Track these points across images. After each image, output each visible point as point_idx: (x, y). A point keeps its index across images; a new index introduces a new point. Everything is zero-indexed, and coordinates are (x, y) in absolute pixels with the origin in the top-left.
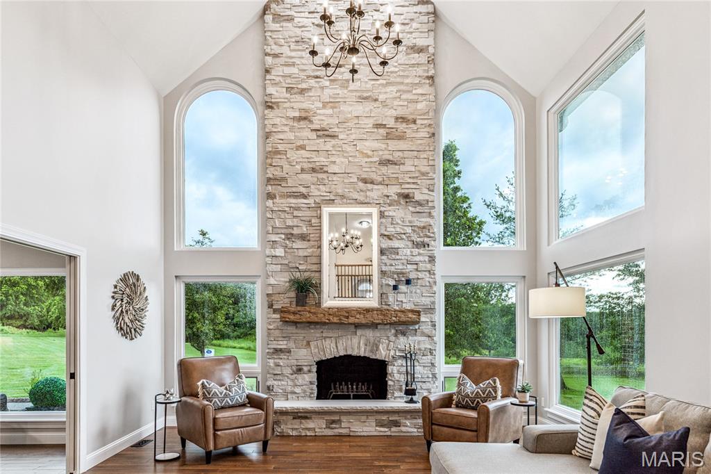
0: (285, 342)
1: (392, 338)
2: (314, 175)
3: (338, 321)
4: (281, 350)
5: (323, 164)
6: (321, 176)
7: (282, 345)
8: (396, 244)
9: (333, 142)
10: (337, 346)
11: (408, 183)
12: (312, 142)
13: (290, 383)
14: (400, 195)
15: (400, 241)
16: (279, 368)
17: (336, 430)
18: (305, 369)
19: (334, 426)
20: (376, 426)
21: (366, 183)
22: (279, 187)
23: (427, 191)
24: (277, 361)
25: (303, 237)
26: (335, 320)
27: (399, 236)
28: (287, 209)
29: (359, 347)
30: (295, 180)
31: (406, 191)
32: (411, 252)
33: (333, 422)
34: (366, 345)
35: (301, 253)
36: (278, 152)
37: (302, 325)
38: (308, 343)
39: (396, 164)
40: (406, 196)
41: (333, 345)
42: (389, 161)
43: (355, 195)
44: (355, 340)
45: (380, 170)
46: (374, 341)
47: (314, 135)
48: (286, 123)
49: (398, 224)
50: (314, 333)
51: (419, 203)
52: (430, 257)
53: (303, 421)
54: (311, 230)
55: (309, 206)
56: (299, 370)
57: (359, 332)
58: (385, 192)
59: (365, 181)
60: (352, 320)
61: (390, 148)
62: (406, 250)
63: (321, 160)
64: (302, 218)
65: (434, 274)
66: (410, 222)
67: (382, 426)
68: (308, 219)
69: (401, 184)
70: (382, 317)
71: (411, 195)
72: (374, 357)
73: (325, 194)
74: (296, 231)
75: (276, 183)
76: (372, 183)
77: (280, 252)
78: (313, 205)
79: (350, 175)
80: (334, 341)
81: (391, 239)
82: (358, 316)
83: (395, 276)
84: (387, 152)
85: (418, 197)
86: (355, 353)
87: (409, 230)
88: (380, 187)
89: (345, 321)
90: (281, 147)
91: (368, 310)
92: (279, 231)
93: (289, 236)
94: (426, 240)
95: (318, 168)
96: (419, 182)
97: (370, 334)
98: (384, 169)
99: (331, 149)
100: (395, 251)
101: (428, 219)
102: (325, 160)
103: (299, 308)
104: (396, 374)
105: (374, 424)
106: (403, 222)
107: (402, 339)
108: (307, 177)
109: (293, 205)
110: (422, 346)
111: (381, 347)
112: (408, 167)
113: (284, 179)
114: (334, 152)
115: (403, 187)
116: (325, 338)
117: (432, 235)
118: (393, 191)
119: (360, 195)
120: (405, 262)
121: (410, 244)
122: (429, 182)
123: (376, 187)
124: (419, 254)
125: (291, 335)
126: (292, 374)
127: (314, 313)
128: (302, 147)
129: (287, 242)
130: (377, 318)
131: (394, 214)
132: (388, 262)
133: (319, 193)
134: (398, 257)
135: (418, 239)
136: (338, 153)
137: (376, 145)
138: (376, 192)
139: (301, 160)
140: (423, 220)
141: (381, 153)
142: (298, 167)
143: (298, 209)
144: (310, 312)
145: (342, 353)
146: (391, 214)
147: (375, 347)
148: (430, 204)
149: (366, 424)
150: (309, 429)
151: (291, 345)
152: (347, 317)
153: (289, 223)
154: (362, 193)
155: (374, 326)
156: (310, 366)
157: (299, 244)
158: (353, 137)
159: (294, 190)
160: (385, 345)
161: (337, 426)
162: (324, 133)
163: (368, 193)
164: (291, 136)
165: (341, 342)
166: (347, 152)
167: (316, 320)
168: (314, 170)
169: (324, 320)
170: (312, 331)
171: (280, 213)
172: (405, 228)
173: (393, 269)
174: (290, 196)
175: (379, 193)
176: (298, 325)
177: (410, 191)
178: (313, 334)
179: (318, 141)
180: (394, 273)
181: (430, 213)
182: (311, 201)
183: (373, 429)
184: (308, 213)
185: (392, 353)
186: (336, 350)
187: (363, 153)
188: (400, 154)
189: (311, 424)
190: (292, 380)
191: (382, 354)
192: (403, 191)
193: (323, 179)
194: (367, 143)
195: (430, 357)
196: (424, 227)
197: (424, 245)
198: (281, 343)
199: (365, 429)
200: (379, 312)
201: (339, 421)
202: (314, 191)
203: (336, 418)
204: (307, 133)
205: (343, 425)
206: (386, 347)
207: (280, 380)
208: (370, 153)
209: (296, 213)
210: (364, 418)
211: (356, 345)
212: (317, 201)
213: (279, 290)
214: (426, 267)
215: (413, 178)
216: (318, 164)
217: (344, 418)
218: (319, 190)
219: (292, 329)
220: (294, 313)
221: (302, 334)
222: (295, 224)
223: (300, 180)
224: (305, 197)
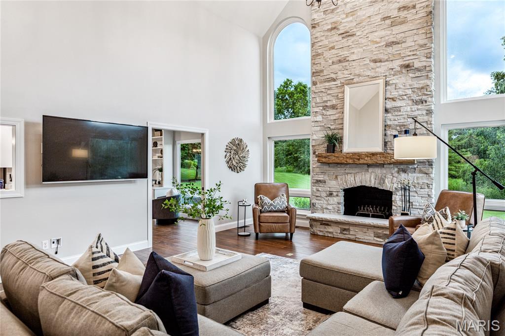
0: (322, 176)
1: (396, 175)
2: (340, 64)
3: (352, 162)
4: (320, 181)
5: (346, 56)
6: (344, 64)
7: (321, 177)
8: (398, 103)
9: (353, 39)
10: (355, 180)
11: (409, 56)
12: (339, 43)
13: (325, 202)
14: (402, 66)
15: (402, 101)
16: (319, 192)
17: (347, 236)
18: (335, 194)
19: (345, 232)
20: (374, 237)
21: (376, 62)
22: (319, 77)
23: (425, 59)
24: (317, 188)
25: (333, 107)
26: (350, 161)
27: (401, 98)
28: (324, 90)
29: (370, 181)
30: (328, 70)
31: (407, 62)
32: (411, 108)
33: (345, 230)
34: (376, 179)
35: (333, 118)
36: (318, 55)
37: (333, 165)
38: (336, 177)
39: (398, 43)
40: (407, 66)
41: (352, 179)
42: (393, 42)
43: (369, 73)
44: (368, 176)
45: (386, 51)
46: (382, 176)
47: (340, 38)
48: (323, 34)
49: (400, 88)
50: (340, 170)
51: (418, 70)
52: (427, 110)
53: (326, 227)
54: (338, 102)
55: (337, 86)
56: (331, 194)
57: (370, 170)
58: (391, 66)
59: (375, 61)
60: (361, 161)
61: (394, 33)
62: (407, 108)
63: (345, 53)
64: (333, 95)
65: (431, 124)
66: (410, 85)
67: (378, 237)
68: (336, 94)
69: (403, 58)
70: (383, 159)
71: (411, 65)
72: (381, 188)
73: (347, 76)
74: (329, 104)
75: (317, 75)
76: (380, 61)
77: (319, 118)
78: (340, 85)
79: (364, 59)
80: (353, 176)
81: (395, 101)
82: (366, 159)
83: (398, 128)
84: (392, 36)
85: (417, 64)
86: (367, 185)
87: (409, 92)
88: (386, 63)
90: (320, 51)
91: (373, 154)
92: (319, 105)
93: (325, 108)
94: (424, 97)
95: (342, 59)
96: (418, 53)
97: (378, 171)
98: (389, 50)
99: (351, 44)
100: (398, 109)
101: (426, 81)
102: (347, 53)
103: (328, 154)
104: (398, 201)
105: (373, 235)
106: (404, 86)
107: (403, 176)
108: (336, 67)
109: (327, 87)
110: (421, 181)
111: (386, 181)
112: (409, 43)
113: (322, 71)
114: (353, 46)
115: (404, 59)
116: (347, 174)
117: (429, 93)
118: (396, 64)
119: (371, 73)
120: (406, 116)
121: (410, 102)
122: (427, 51)
123: (383, 64)
124: (418, 109)
125: (325, 171)
126: (326, 197)
127: (337, 157)
128: (333, 48)
129: (324, 111)
130: (380, 160)
131: (398, 81)
132: (392, 118)
133: (343, 76)
134: (401, 113)
135: (417, 98)
136: (356, 46)
137: (383, 33)
138: (383, 68)
139: (332, 56)
140: (421, 82)
141: (387, 38)
142: (330, 61)
143: (329, 89)
144: (335, 156)
145: (359, 184)
146: (394, 82)
147: (383, 181)
148: (428, 69)
149: (367, 234)
150: (330, 233)
151: (326, 178)
152: (359, 160)
153: (325, 99)
154: (373, 70)
155: (382, 165)
156: (338, 192)
157: (331, 112)
158: (366, 32)
159: (328, 77)
160: (390, 180)
161: (347, 233)
162: (347, 35)
163: (377, 70)
164: (326, 42)
165: (358, 176)
166: (362, 44)
167: (339, 161)
168: (340, 61)
169: (343, 162)
171: (319, 93)
172: (406, 91)
173: (396, 123)
174: (326, 81)
175: (386, 68)
176: (330, 165)
177: (411, 61)
179: (343, 41)
180: (397, 126)
181: (427, 75)
182: (338, 82)
183: (372, 238)
184: (336, 91)
185: (395, 185)
186: (354, 182)
187: (373, 41)
188: (403, 35)
189: (330, 229)
190: (327, 201)
191: (388, 186)
192: (404, 63)
193: (346, 66)
194: (376, 34)
195: (427, 190)
196: (422, 88)
197: (422, 102)
198: (320, 176)
199: (366, 237)
200: (381, 156)
201: (348, 230)
202: (340, 75)
203: (347, 227)
204: (337, 38)
205: (351, 233)
206: (390, 181)
207: (319, 200)
208: (378, 40)
209: (329, 92)
210: (365, 230)
211: (368, 179)
212: (342, 81)
213: (318, 143)
214: (423, 119)
215: (413, 51)
216: (342, 56)
217: (351, 228)
218: (343, 74)
219: (326, 167)
220: (325, 157)
221: (332, 171)
222: (328, 99)
223: (332, 70)
224: (334, 80)
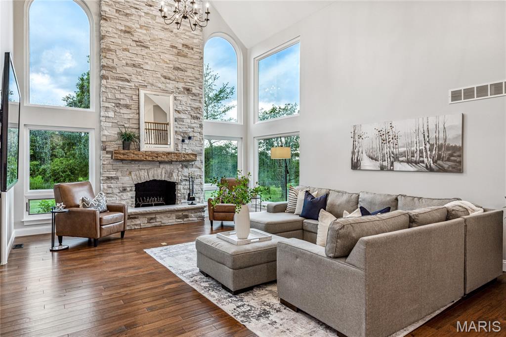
0: (115, 173)
1: (180, 169)
2: (134, 68)
3: (151, 159)
4: (112, 178)
5: (140, 63)
6: (139, 70)
7: (113, 174)
8: (182, 116)
9: (147, 50)
10: (148, 174)
11: (189, 83)
12: (133, 48)
13: (118, 198)
14: (184, 88)
15: (185, 115)
16: (111, 189)
17: (153, 224)
18: (128, 189)
19: (152, 221)
20: (176, 219)
21: (166, 79)
22: (111, 72)
23: (199, 89)
24: (110, 184)
25: (127, 106)
26: (150, 159)
27: (184, 112)
28: (116, 87)
29: (161, 175)
30: (122, 70)
31: (188, 87)
32: (191, 121)
33: (152, 219)
34: (166, 174)
35: (126, 116)
36: (110, 50)
37: (126, 162)
38: (130, 173)
39: (182, 71)
40: (188, 90)
41: (146, 174)
42: (179, 68)
43: (160, 85)
44: (159, 171)
45: (174, 72)
46: (170, 171)
47: (134, 44)
48: (116, 32)
49: (183, 105)
50: (134, 166)
51: (194, 95)
52: (200, 125)
53: (133, 220)
54: (131, 103)
55: (131, 87)
56: (124, 190)
57: (162, 166)
58: (177, 86)
59: (165, 78)
60: (159, 159)
61: (179, 61)
62: (188, 120)
63: (139, 60)
64: (126, 95)
65: (202, 134)
66: (190, 104)
67: (179, 219)
68: (130, 95)
69: (185, 82)
70: (176, 157)
71: (190, 89)
72: (170, 180)
73: (141, 81)
74: (122, 102)
75: (109, 69)
76: (169, 79)
77: (111, 114)
78: (134, 87)
79: (157, 72)
80: (146, 171)
81: (180, 113)
82: (163, 157)
83: (182, 134)
84: (177, 63)
85: (194, 91)
86: (159, 179)
87: (189, 109)
88: (174, 82)
89: (155, 160)
90: (112, 47)
91: (169, 153)
92: (111, 101)
93: (118, 105)
94: (198, 115)
95: (137, 65)
96: (195, 83)
97: (168, 167)
98: (176, 72)
99: (145, 55)
100: (182, 120)
101: (199, 104)
102: (141, 61)
103: (126, 151)
104: (182, 190)
105: (175, 218)
106: (186, 104)
107: (185, 170)
108: (130, 69)
109: (120, 86)
110: (196, 174)
111: (174, 175)
112: (189, 73)
113: (113, 68)
114: (147, 57)
115: (186, 84)
116: (141, 169)
117: (201, 113)
118: (181, 85)
119: (162, 85)
120: (187, 126)
121: (190, 117)
122: (200, 84)
123: (171, 82)
124: (195, 123)
125: (118, 168)
126: (119, 193)
127: (136, 154)
128: (126, 50)
129: (117, 108)
130: (174, 158)
131: (182, 99)
132: (178, 126)
133: (137, 81)
134: (184, 124)
135: (194, 115)
136: (149, 58)
137: (172, 58)
138: (171, 85)
139: (126, 58)
140: (197, 104)
141: (174, 63)
142: (124, 62)
143: (124, 88)
144: (133, 154)
145: (151, 179)
146: (180, 98)
147: (171, 174)
148: (200, 96)
149: (171, 218)
150: (136, 225)
151: (119, 174)
152: (157, 157)
153: (118, 96)
154: (163, 84)
155: (170, 162)
156: (132, 187)
157: (124, 111)
158: (159, 50)
159: (121, 76)
160: (176, 174)
161: (154, 221)
162: (140, 44)
163: (167, 85)
164: (119, 41)
165: (151, 172)
166: (155, 59)
167: (138, 158)
168: (134, 65)
169: (143, 159)
170: (133, 165)
171: (111, 89)
172: (188, 107)
173: (181, 130)
174: (119, 79)
175: (173, 86)
176: (124, 162)
177: (190, 87)
178: (134, 168)
179: (137, 48)
180: (181, 132)
181: (200, 101)
182: (132, 84)
183: (174, 221)
184: (130, 92)
185: (180, 178)
186: (147, 177)
187: (164, 60)
188: (184, 65)
189: (138, 222)
190: (120, 197)
191: (175, 178)
192: (186, 87)
193: (140, 72)
194: (166, 56)
195: (200, 180)
196: (197, 108)
197: (197, 118)
198: (112, 173)
199: (170, 221)
200: (175, 155)
201: (155, 218)
202: (134, 78)
203: (154, 216)
204: (129, 42)
205: (157, 220)
206: (177, 175)
207: (111, 197)
208: (168, 62)
209: (122, 91)
210: (169, 215)
211: (159, 173)
212: (136, 85)
213: (110, 139)
214: (198, 130)
215: (192, 80)
216: (137, 62)
217: (158, 216)
218: (137, 78)
219: (119, 164)
220: (124, 154)
221: (126, 167)
222: (122, 97)
223: (125, 70)
224: (128, 81)
